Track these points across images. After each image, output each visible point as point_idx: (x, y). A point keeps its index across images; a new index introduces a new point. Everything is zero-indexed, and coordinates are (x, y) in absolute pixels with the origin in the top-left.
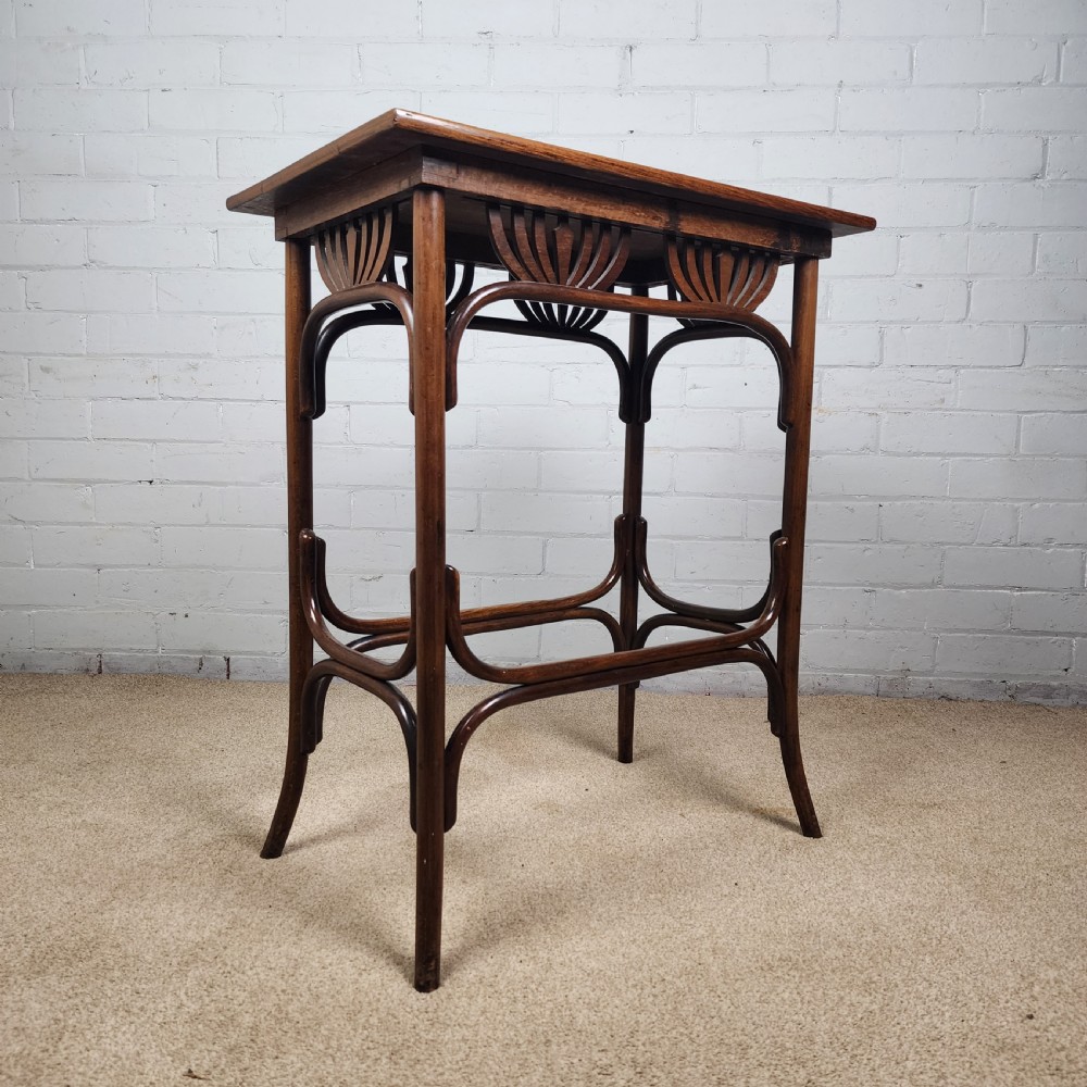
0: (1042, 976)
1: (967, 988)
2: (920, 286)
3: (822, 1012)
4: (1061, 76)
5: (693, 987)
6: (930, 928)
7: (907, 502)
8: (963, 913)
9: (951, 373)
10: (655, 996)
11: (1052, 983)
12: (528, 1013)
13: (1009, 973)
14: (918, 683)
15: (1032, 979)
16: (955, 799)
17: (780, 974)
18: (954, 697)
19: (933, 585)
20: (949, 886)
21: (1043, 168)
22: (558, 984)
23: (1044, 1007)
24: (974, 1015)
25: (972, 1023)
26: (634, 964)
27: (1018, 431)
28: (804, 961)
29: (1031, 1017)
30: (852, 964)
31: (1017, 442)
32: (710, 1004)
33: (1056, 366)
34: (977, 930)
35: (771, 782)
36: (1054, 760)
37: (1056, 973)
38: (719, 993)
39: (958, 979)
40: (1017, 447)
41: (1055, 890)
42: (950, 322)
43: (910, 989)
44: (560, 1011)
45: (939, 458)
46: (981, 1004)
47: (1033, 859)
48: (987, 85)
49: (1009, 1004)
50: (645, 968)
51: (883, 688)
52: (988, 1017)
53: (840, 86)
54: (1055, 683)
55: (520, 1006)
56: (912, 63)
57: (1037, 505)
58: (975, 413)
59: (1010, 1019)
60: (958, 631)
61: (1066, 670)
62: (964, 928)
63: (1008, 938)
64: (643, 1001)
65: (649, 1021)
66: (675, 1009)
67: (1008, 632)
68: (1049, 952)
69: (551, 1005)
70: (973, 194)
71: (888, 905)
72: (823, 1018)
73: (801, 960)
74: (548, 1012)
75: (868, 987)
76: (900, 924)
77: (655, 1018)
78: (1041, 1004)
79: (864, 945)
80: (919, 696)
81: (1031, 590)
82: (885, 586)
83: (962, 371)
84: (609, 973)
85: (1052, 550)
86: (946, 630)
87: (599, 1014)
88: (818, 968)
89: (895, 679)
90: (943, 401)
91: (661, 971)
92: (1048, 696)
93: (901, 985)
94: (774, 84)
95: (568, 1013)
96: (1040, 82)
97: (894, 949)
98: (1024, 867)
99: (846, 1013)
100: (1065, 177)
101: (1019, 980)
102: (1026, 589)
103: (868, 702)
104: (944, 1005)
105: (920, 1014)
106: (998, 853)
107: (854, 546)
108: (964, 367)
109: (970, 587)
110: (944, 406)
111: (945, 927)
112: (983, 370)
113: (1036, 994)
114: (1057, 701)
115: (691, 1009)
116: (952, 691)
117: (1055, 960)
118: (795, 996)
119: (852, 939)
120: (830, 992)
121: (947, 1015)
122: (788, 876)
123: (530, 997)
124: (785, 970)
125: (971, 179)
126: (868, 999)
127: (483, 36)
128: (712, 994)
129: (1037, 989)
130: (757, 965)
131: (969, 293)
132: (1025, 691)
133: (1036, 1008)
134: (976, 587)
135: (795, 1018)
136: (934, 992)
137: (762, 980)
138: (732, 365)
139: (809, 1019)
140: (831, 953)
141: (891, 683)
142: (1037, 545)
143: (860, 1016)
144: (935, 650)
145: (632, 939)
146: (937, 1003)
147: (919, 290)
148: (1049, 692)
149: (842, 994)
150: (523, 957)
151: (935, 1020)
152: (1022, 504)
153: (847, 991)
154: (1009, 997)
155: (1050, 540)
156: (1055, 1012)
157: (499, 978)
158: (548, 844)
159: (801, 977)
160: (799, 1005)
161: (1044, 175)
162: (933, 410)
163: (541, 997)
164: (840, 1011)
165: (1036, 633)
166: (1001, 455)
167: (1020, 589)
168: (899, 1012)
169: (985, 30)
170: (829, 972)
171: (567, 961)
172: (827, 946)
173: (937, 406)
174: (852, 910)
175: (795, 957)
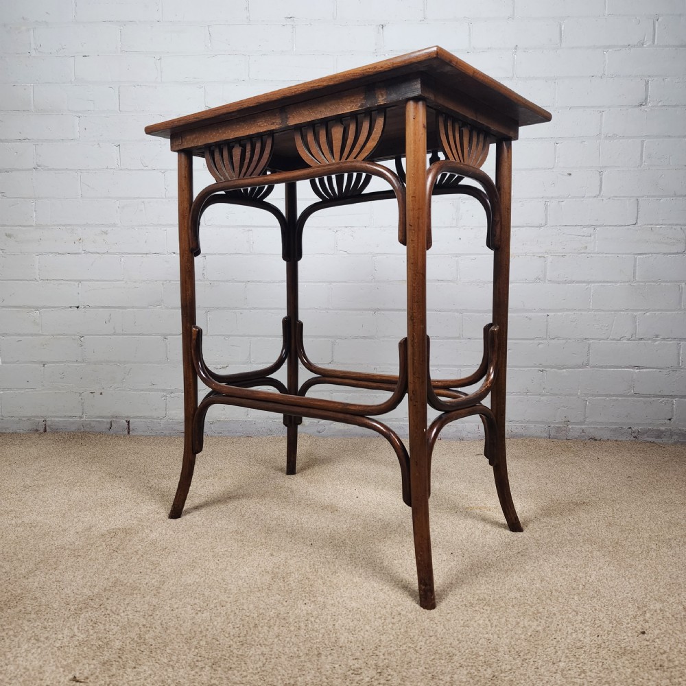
0: (652, 607)
1: (601, 615)
2: (570, 174)
3: (504, 632)
4: (656, 40)
5: (419, 618)
6: (578, 578)
7: (565, 313)
8: (600, 569)
9: (591, 230)
10: (393, 624)
11: (659, 611)
12: (308, 636)
13: (630, 605)
14: (575, 430)
15: (645, 609)
16: (598, 499)
17: (477, 608)
18: (599, 438)
19: (584, 366)
20: (591, 552)
21: (646, 99)
22: (329, 617)
23: (653, 626)
24: (606, 632)
25: (604, 638)
26: (381, 604)
27: (635, 266)
28: (494, 600)
29: (644, 633)
30: (526, 601)
31: (634, 273)
32: (430, 628)
33: (658, 225)
34: (609, 579)
35: (478, 491)
36: (662, 475)
37: (661, 605)
38: (436, 621)
39: (596, 610)
40: (634, 277)
41: (661, 554)
42: (589, 197)
43: (564, 617)
44: (329, 634)
45: (585, 284)
46: (611, 625)
47: (647, 535)
48: (609, 47)
49: (629, 625)
50: (388, 606)
51: (553, 433)
52: (615, 634)
53: (515, 49)
54: (663, 428)
55: (302, 632)
56: (561, 34)
57: (648, 314)
58: (607, 255)
59: (630, 634)
60: (599, 395)
61: (670, 420)
62: (601, 578)
63: (630, 583)
64: (385, 627)
65: (388, 639)
66: (406, 632)
67: (631, 396)
68: (656, 592)
69: (323, 631)
70: (602, 116)
71: (551, 565)
72: (506, 636)
73: (492, 600)
74: (321, 635)
75: (536, 616)
76: (559, 576)
77: (392, 638)
78: (651, 624)
79: (534, 590)
80: (577, 438)
81: (647, 368)
82: (552, 368)
83: (598, 229)
84: (364, 610)
85: (658, 342)
86: (592, 395)
87: (355, 636)
88: (503, 605)
89: (560, 427)
90: (586, 247)
91: (399, 609)
92: (658, 437)
93: (558, 614)
94: (474, 48)
95: (334, 635)
96: (643, 44)
97: (554, 591)
98: (641, 540)
99: (520, 632)
100: (660, 104)
101: (636, 610)
102: (643, 368)
103: (543, 442)
104: (586, 626)
105: (570, 632)
106: (624, 531)
107: (531, 341)
108: (599, 226)
109: (606, 367)
110: (587, 251)
111: (588, 578)
112: (611, 228)
113: (647, 618)
114: (665, 440)
115: (417, 632)
116: (597, 435)
117: (660, 597)
118: (487, 622)
119: (527, 586)
120: (510, 619)
121: (588, 632)
122: (486, 548)
123: (310, 626)
124: (481, 606)
125: (600, 107)
126: (536, 623)
127: (288, 20)
128: (432, 622)
129: (648, 615)
130: (462, 603)
131: (601, 179)
132: (643, 434)
133: (648, 627)
134: (610, 367)
135: (486, 636)
136: (579, 618)
137: (465, 613)
138: (451, 227)
139: (496, 636)
140: (512, 595)
141: (558, 430)
142: (649, 339)
143: (529, 634)
144: (585, 408)
145: (380, 588)
146: (581, 625)
147: (569, 177)
148: (659, 434)
149: (519, 620)
150: (307, 601)
151: (580, 635)
152: (639, 313)
153: (522, 618)
154: (629, 620)
155: (657, 336)
156: (660, 629)
157: (290, 614)
158: (329, 530)
159: (491, 610)
160: (490, 628)
161: (646, 104)
162: (581, 253)
163: (317, 626)
164: (517, 632)
165: (649, 396)
166: (624, 282)
167: (639, 367)
168: (556, 631)
169: (607, 12)
170: (510, 607)
171: (337, 603)
172: (510, 590)
173: (583, 251)
174: (527, 568)
175: (487, 598)
